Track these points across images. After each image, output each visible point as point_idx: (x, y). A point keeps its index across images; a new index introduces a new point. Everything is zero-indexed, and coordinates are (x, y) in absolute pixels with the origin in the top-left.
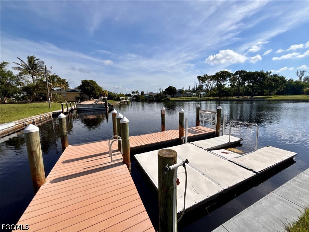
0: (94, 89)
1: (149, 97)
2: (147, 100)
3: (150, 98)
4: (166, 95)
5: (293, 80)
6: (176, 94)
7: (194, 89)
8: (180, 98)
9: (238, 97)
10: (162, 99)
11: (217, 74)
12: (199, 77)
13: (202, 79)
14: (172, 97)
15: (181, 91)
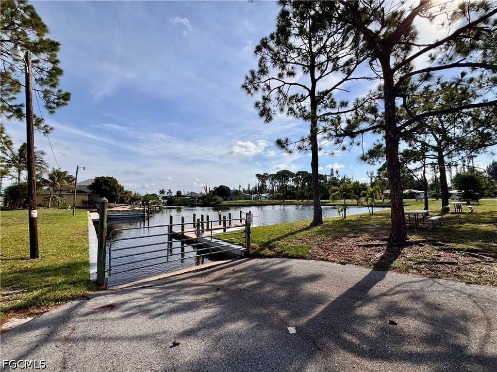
0: (115, 190)
1: (191, 199)
2: (187, 204)
3: (193, 201)
4: (216, 198)
5: (358, 183)
6: (230, 195)
7: (255, 188)
8: (235, 201)
9: (303, 201)
10: (211, 203)
11: (278, 173)
12: (258, 175)
13: (262, 178)
14: (225, 200)
15: (236, 193)
